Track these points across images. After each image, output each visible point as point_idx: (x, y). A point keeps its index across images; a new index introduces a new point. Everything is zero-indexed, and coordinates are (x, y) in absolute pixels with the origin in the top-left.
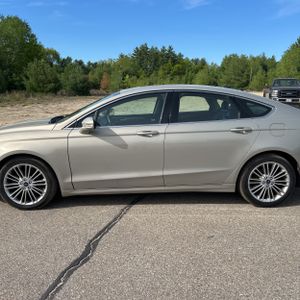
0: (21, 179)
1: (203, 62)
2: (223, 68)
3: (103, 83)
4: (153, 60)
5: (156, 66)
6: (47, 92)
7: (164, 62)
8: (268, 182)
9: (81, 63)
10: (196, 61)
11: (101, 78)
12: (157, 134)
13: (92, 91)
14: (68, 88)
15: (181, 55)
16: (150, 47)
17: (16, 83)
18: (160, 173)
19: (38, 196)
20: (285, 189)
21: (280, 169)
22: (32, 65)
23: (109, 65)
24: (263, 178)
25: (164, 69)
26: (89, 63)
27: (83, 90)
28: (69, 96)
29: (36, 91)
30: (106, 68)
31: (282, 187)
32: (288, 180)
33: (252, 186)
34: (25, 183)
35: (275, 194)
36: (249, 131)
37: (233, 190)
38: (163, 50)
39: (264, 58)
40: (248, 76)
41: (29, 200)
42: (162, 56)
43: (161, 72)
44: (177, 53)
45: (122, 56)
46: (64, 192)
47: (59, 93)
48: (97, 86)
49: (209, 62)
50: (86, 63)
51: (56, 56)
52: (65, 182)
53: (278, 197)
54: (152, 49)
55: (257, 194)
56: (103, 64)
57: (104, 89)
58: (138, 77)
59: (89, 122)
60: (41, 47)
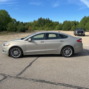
0: (15, 52)
1: (58, 23)
2: (63, 24)
3: (29, 29)
4: (43, 22)
5: (44, 24)
6: (13, 31)
7: (47, 23)
8: (67, 52)
9: (22, 23)
10: (56, 22)
11: (29, 27)
12: (44, 42)
13: (26, 31)
14: (19, 30)
15: (51, 21)
16: (42, 18)
17: (4, 29)
18: (45, 50)
19: (18, 55)
20: (71, 54)
21: (70, 49)
22: (9, 24)
23: (31, 23)
24: (66, 51)
25: (47, 25)
26: (25, 23)
27: (24, 31)
28: (20, 32)
29: (10, 31)
30: (30, 24)
31: (70, 53)
32: (72, 52)
33: (64, 53)
34: (16, 52)
35: (69, 55)
36: (63, 41)
37: (60, 54)
38: (46, 19)
39: (75, 21)
40: (70, 27)
41: (16, 56)
42: (46, 21)
43: (46, 25)
44: (50, 20)
45: (34, 21)
46: (24, 54)
47: (17, 31)
48: (27, 29)
49: (60, 23)
50: (24, 23)
51: (15, 20)
52: (24, 52)
53: (70, 55)
54: (43, 19)
55: (65, 55)
56: (29, 23)
57: (29, 30)
58: (39, 27)
59: (30, 39)
60: (11, 18)
